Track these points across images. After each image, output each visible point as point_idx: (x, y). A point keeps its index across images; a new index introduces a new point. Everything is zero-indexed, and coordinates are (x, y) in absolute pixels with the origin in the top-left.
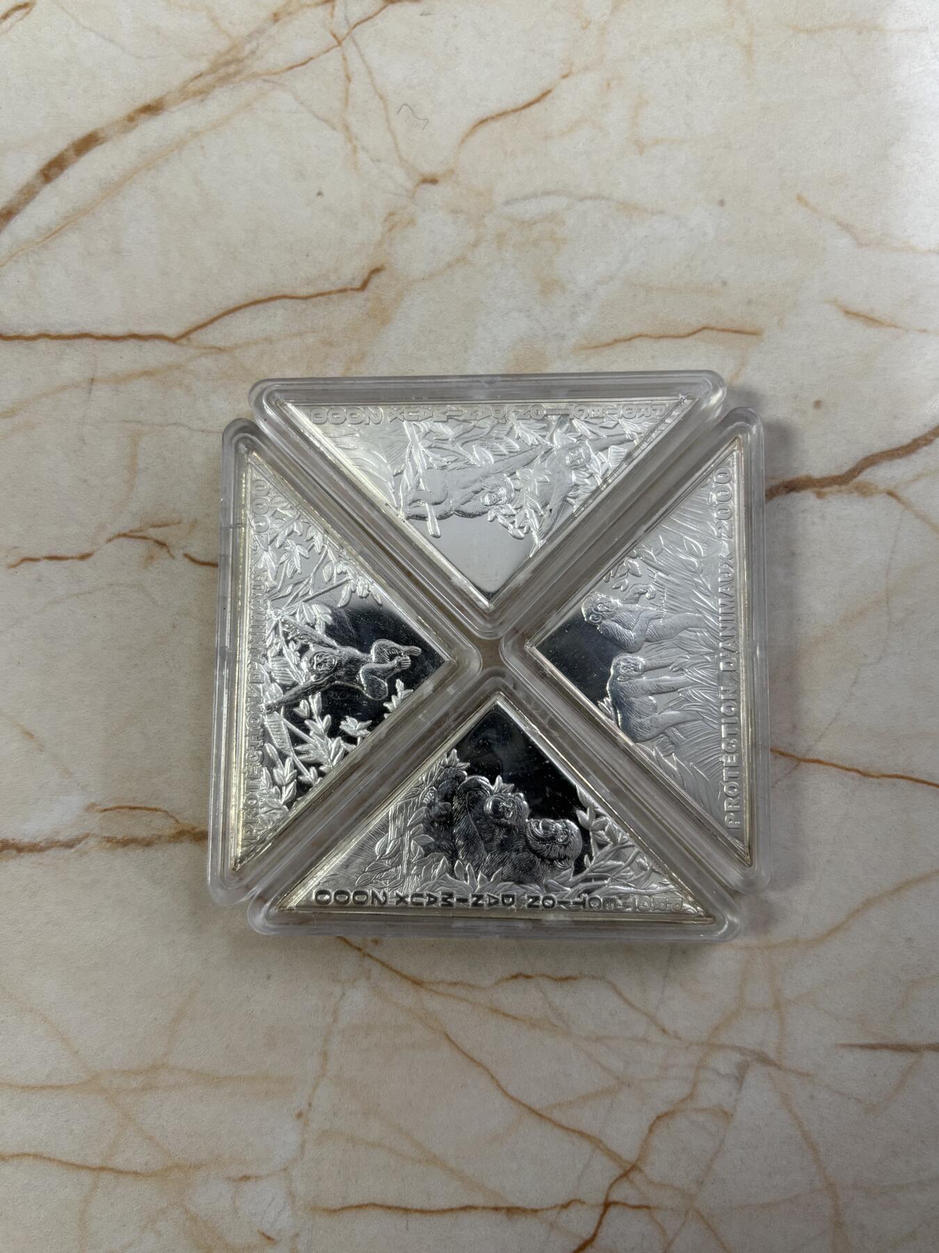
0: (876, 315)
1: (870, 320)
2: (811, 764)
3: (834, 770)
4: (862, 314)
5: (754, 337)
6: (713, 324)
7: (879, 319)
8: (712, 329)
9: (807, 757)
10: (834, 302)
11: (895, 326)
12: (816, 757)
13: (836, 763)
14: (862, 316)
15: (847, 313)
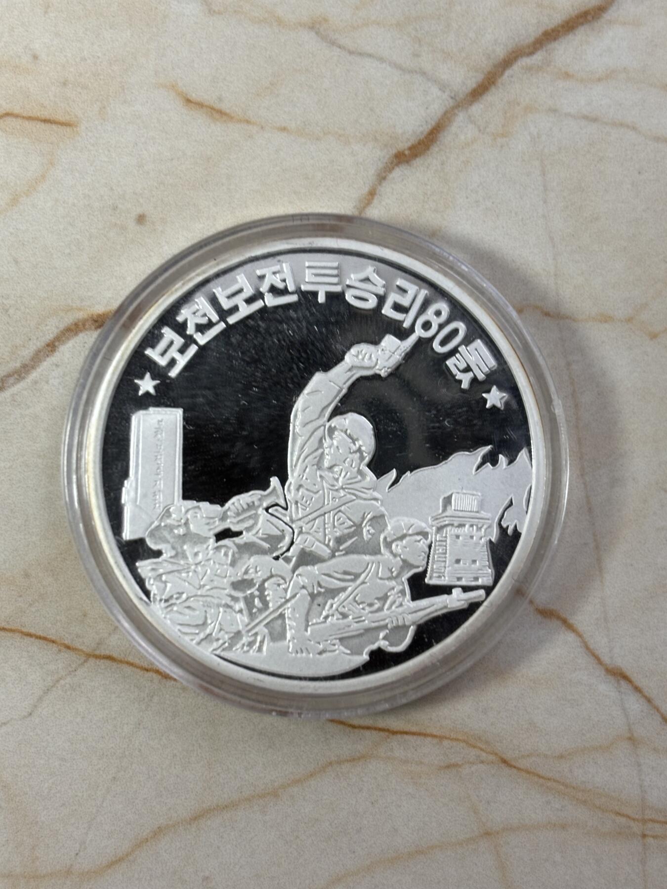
0: (225, 106)
1: (217, 113)
2: (102, 661)
3: (128, 670)
4: (207, 103)
5: (68, 129)
6: (17, 110)
7: (228, 111)
8: (17, 116)
9: (97, 653)
10: (173, 87)
11: (248, 122)
12: (107, 653)
13: (132, 661)
14: (207, 106)
15: (188, 101)
